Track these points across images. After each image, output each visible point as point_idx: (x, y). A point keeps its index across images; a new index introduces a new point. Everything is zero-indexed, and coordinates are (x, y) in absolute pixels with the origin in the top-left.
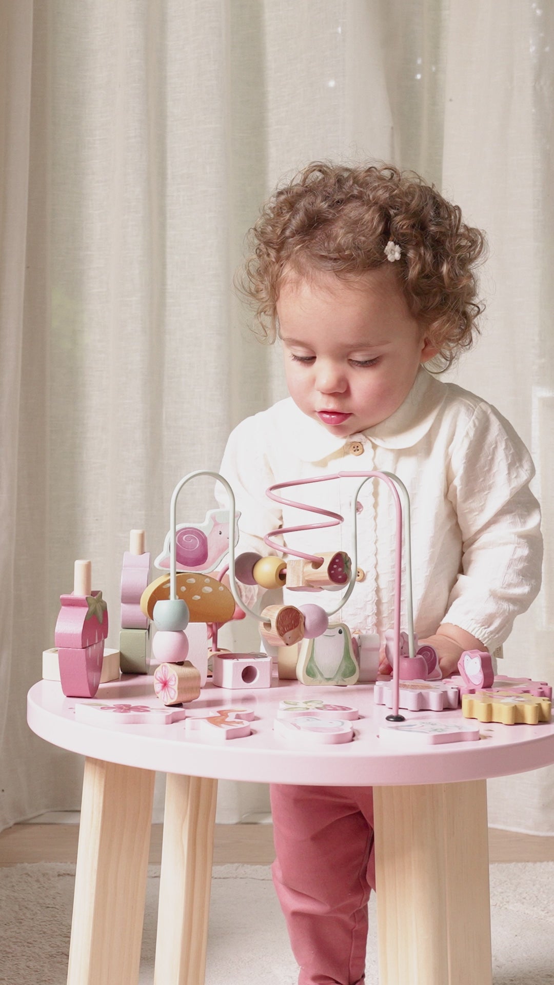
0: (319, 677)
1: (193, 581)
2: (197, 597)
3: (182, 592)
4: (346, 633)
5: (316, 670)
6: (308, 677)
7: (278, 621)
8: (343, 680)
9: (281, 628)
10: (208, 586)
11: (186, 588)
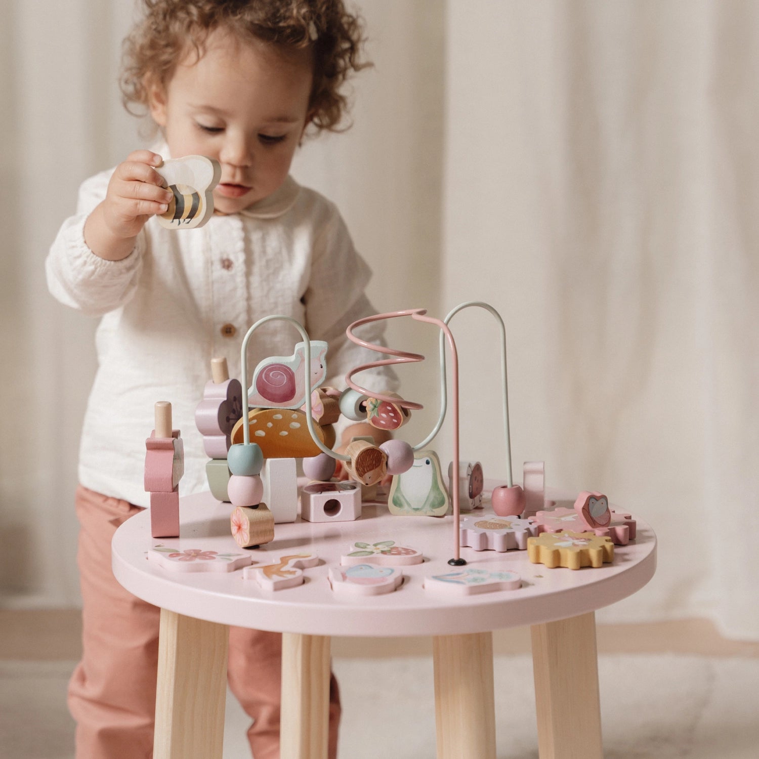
0: (406, 507)
1: (279, 416)
2: (285, 433)
3: (268, 428)
4: (434, 464)
5: (403, 500)
6: (395, 507)
7: (357, 463)
8: (432, 511)
9: (361, 469)
10: (296, 422)
11: (273, 424)
